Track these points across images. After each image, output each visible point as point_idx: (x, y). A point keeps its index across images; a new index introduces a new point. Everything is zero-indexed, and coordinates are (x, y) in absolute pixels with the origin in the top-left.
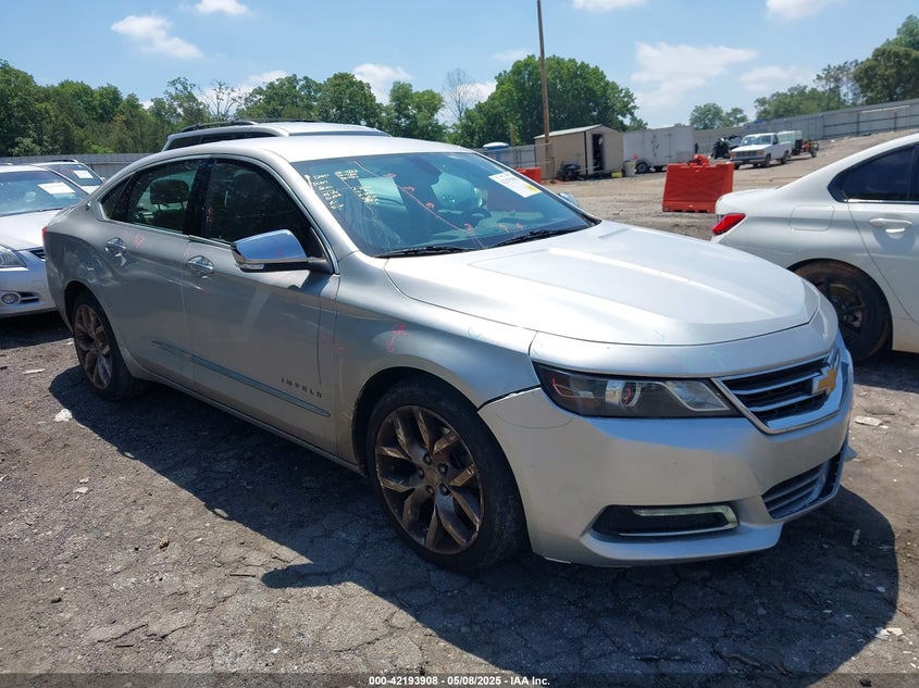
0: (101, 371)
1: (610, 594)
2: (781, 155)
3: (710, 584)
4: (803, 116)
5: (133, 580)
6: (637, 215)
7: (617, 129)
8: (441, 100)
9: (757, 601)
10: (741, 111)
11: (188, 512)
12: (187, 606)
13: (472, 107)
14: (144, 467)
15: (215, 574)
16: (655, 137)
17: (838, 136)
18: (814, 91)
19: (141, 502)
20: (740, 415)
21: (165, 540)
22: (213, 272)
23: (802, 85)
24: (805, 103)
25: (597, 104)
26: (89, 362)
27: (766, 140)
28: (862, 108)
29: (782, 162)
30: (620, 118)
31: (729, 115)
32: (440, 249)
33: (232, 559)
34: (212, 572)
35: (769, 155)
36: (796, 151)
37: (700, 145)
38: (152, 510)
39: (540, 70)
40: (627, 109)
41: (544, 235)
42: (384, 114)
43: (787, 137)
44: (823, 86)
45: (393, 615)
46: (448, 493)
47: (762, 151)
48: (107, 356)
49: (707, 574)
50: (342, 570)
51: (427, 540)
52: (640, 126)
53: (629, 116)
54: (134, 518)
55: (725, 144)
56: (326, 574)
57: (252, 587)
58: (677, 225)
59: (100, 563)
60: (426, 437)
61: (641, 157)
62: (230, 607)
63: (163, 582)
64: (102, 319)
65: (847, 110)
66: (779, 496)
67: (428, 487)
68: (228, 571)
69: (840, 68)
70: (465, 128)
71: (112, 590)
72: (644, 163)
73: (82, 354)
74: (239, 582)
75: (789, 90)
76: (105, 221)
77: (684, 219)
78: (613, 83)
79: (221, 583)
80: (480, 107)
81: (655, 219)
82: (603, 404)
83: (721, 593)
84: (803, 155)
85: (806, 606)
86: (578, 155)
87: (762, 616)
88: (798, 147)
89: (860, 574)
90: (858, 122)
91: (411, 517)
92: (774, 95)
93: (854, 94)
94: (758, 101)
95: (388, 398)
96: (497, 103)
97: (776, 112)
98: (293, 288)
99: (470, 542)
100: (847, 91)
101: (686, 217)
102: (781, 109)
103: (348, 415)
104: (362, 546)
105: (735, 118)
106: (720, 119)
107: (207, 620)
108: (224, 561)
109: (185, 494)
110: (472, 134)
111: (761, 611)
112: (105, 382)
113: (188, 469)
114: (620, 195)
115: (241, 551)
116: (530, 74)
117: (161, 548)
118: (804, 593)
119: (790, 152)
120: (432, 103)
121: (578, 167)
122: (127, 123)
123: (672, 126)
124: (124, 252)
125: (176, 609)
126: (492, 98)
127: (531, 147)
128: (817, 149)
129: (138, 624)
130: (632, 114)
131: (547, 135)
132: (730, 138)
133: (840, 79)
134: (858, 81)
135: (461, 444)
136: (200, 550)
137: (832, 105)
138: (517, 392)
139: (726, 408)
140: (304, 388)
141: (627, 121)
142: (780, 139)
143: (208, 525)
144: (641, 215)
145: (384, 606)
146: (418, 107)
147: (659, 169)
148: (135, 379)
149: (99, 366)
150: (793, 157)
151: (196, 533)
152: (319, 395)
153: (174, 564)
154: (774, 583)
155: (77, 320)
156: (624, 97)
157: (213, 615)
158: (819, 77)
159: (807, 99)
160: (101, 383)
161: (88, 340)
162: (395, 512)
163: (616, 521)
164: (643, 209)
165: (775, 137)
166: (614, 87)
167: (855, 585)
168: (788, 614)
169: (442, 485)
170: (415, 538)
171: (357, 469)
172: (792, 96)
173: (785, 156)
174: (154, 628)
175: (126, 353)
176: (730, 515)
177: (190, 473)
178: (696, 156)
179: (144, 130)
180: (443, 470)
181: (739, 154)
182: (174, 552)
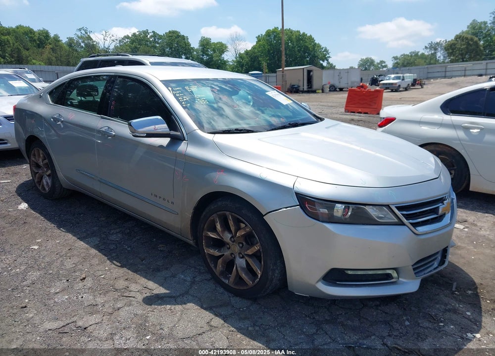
0: (45, 183)
1: (327, 312)
2: (405, 86)
3: (380, 308)
4: (416, 67)
5: (67, 297)
6: (332, 113)
7: (319, 68)
8: (226, 47)
9: (405, 318)
10: (384, 62)
11: (95, 261)
12: (98, 312)
13: (242, 52)
14: (70, 236)
15: (112, 295)
16: (340, 73)
17: (435, 78)
18: (423, 54)
19: (69, 255)
20: (403, 224)
21: (83, 276)
22: (114, 136)
23: (417, 51)
24: (418, 60)
25: (309, 54)
26: (38, 178)
27: (398, 78)
28: (448, 64)
29: (406, 89)
30: (321, 62)
31: (378, 64)
32: (242, 130)
33: (121, 287)
34: (110, 294)
35: (399, 86)
36: (413, 85)
37: (363, 78)
38: (76, 260)
39: (281, 35)
40: (325, 58)
41: (295, 125)
42: (195, 53)
43: (409, 77)
44: (428, 52)
45: (211, 320)
46: (243, 257)
47: (396, 84)
48: (49, 176)
49: (378, 303)
50: (182, 295)
51: (230, 281)
52: (331, 67)
53: (326, 61)
54: (65, 263)
55: (376, 79)
56: (174, 297)
57: (133, 303)
58: (353, 120)
59: (47, 287)
60: (233, 229)
61: (332, 83)
62: (122, 313)
63: (83, 299)
64: (48, 156)
65: (440, 65)
66: (420, 265)
67: (232, 254)
68: (119, 294)
69: (437, 43)
70: (238, 62)
71: (55, 302)
72: (334, 86)
73: (34, 174)
74: (126, 300)
75: (410, 53)
76: (51, 104)
77: (356, 117)
78: (318, 44)
79: (116, 300)
80: (247, 52)
81: (341, 116)
82: (332, 216)
83: (386, 313)
84: (417, 87)
85: (430, 321)
86: (299, 80)
87: (408, 325)
88: (415, 83)
89: (457, 306)
90: (446, 71)
91: (221, 269)
92: (402, 55)
93: (444, 57)
94: (394, 57)
95: (212, 207)
96: (256, 50)
97: (403, 64)
98: (161, 146)
99: (254, 284)
100: (440, 55)
101: (357, 116)
102: (405, 63)
103: (189, 215)
104: (193, 282)
105: (382, 66)
106: (373, 65)
107: (109, 320)
108: (117, 288)
109: (94, 251)
110: (242, 66)
111: (407, 323)
112: (47, 189)
113: (95, 238)
114: (321, 102)
115: (126, 283)
116: (275, 37)
117: (81, 280)
118: (429, 314)
119: (410, 85)
120: (221, 48)
121: (299, 87)
122: (53, 49)
123: (349, 68)
124: (62, 122)
125: (92, 314)
126: (254, 48)
127: (274, 74)
128: (424, 84)
129: (71, 321)
130: (327, 60)
131: (283, 69)
132: (379, 76)
133: (437, 49)
134: (446, 50)
135: (252, 232)
136: (104, 282)
137: (432, 62)
138: (286, 208)
139: (396, 220)
140: (164, 199)
141: (325, 64)
142: (405, 78)
143: (107, 268)
144: (333, 113)
145: (207, 315)
146: (214, 51)
147: (341, 90)
148: (64, 188)
149: (44, 181)
150: (411, 87)
151: (101, 273)
152: (173, 203)
153: (89, 289)
154: (413, 309)
155: (32, 156)
156: (324, 51)
157: (112, 317)
158: (426, 47)
159: (419, 58)
160: (44, 189)
161: (38, 166)
162: (212, 266)
163: (336, 276)
164: (334, 111)
165: (403, 76)
166: (319, 46)
167: (455, 311)
168: (421, 325)
169: (240, 253)
170: (223, 280)
171: (191, 242)
172: (411, 56)
173: (407, 87)
174: (80, 323)
175: (60, 175)
176: (395, 275)
177: (96, 240)
178: (361, 84)
179: (62, 53)
180: (241, 245)
181: (384, 84)
182: (89, 283)
